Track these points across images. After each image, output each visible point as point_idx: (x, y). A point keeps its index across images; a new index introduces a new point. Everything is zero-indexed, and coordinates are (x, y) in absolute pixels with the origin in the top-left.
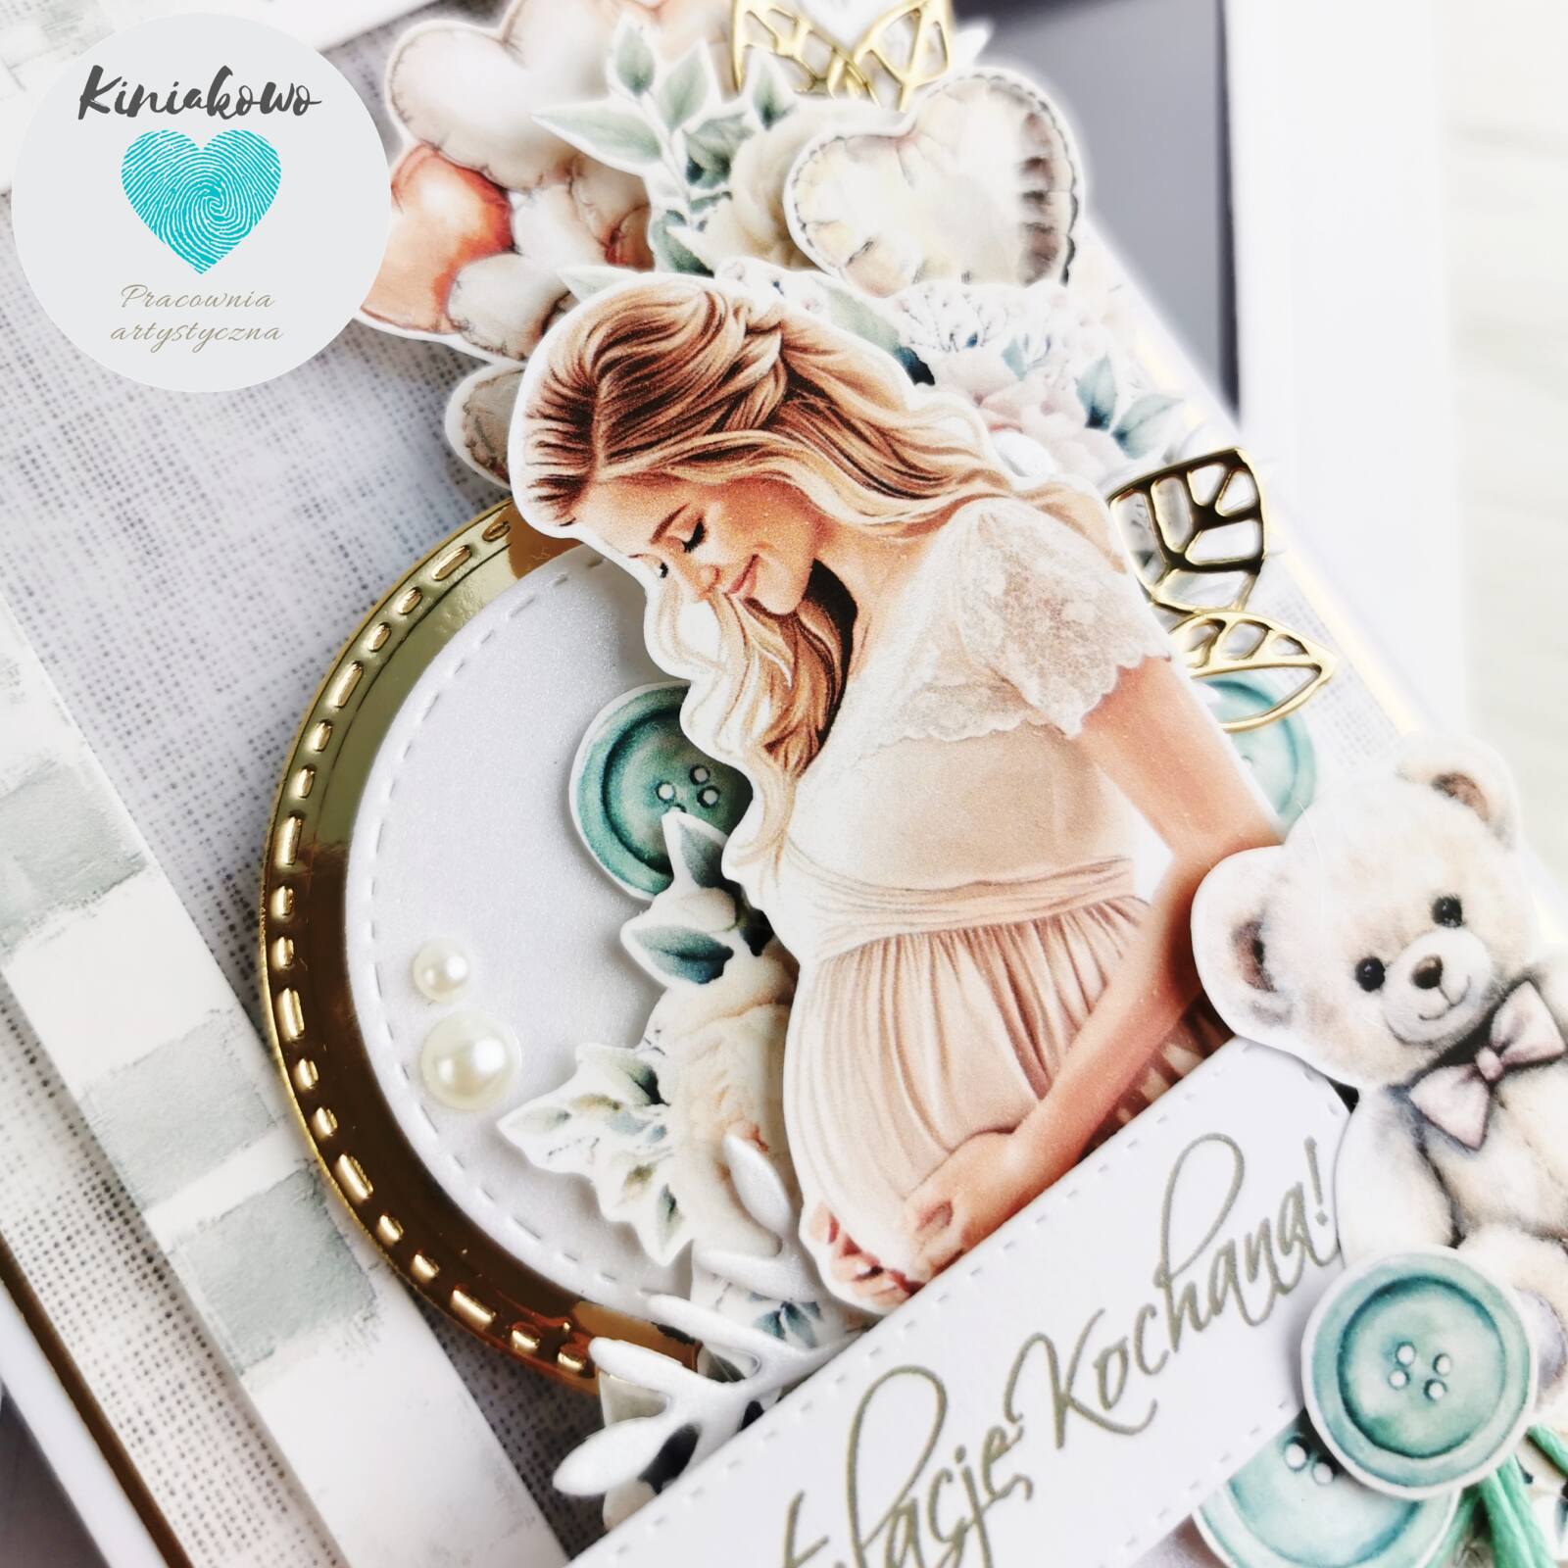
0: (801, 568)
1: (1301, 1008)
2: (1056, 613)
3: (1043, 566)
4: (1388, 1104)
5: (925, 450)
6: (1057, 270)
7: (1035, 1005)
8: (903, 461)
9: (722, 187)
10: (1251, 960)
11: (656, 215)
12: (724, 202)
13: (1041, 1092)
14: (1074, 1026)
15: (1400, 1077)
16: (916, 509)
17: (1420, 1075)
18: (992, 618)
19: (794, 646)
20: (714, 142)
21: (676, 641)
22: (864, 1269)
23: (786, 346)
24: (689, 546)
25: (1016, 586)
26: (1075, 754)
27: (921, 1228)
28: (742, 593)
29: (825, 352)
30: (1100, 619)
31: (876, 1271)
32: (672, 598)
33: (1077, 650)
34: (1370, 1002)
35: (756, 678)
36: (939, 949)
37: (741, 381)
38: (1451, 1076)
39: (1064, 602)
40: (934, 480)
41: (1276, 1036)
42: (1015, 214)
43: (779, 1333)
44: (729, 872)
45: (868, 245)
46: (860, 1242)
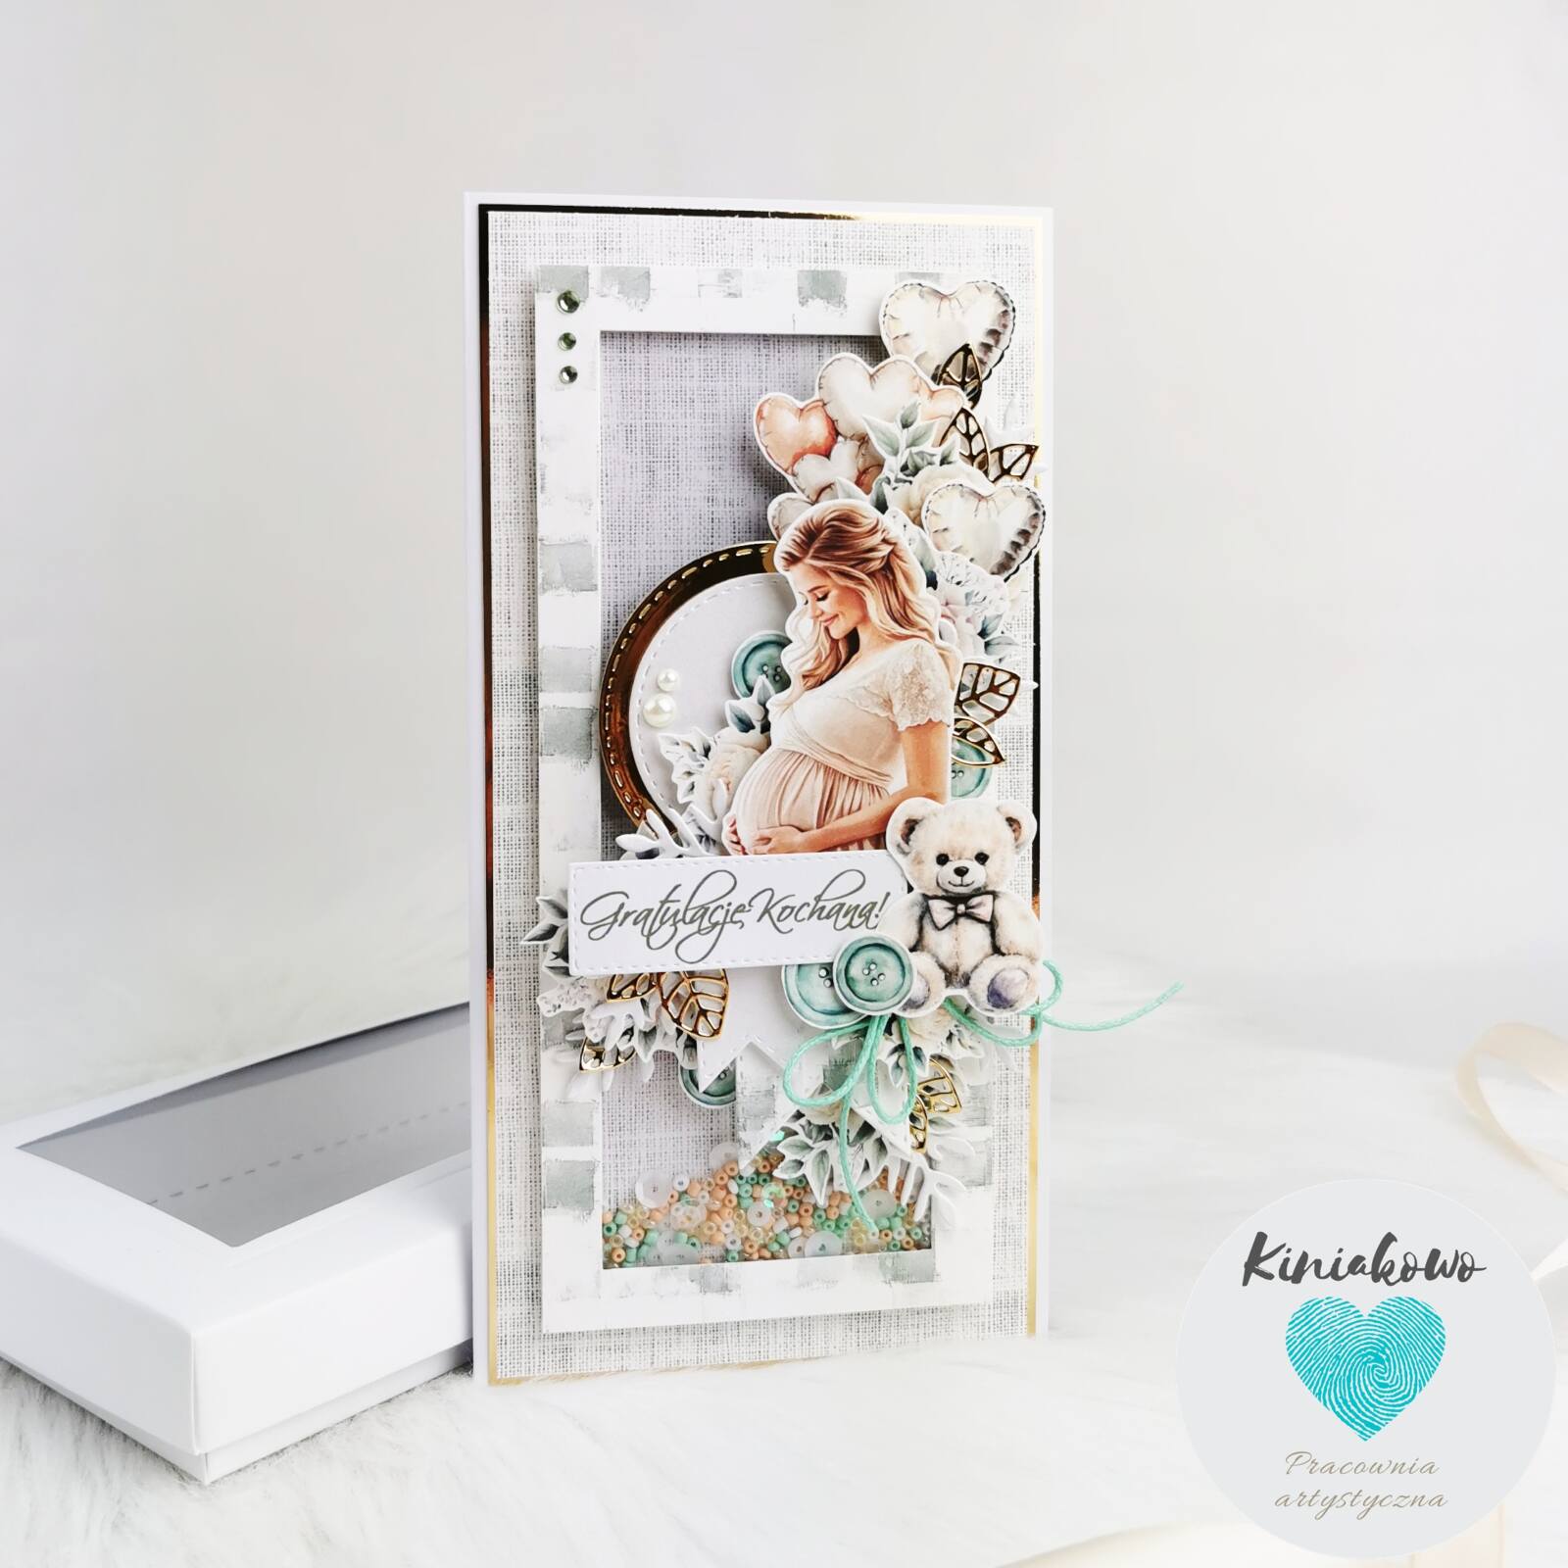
0: (850, 626)
1: (912, 856)
2: (921, 690)
3: (928, 672)
4: (920, 898)
5: (916, 613)
6: (1006, 575)
7: (834, 800)
8: (905, 612)
9: (910, 478)
10: (907, 831)
11: (881, 476)
12: (908, 484)
13: (819, 826)
14: (841, 815)
15: (930, 894)
16: (898, 630)
17: (936, 897)
18: (899, 678)
19: (831, 649)
20: (918, 460)
21: (796, 628)
22: (735, 840)
23: (892, 552)
24: (819, 600)
25: (914, 673)
26: (897, 736)
27: (758, 840)
28: (826, 624)
29: (902, 561)
30: (934, 700)
31: (738, 843)
32: (802, 613)
33: (920, 705)
34: (937, 868)
35: (813, 653)
36: (816, 766)
37: (870, 555)
38: (947, 904)
39: (927, 688)
40: (911, 624)
41: (899, 857)
42: (1005, 547)
43: (700, 842)
44: (768, 706)
45: (945, 529)
46: (738, 832)
